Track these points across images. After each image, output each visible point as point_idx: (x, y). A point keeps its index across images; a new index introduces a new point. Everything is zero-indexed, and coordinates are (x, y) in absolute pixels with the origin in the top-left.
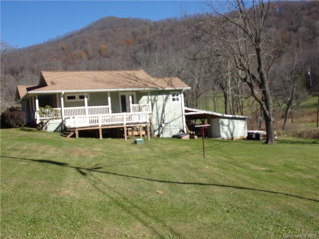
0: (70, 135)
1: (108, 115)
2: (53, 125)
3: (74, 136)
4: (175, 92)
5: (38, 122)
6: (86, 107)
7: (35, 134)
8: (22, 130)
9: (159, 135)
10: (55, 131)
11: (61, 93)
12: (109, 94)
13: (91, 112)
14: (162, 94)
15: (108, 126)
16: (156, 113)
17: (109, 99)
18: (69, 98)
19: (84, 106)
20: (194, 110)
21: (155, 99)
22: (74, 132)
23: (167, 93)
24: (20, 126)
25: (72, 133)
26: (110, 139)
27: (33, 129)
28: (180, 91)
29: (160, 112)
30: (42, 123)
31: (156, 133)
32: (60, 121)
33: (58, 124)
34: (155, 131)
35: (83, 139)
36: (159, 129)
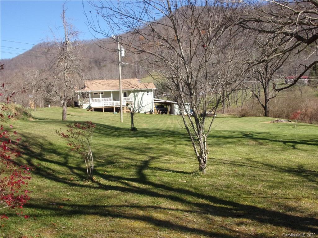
0: (90, 110)
1: (111, 102)
2: (85, 106)
3: (92, 111)
4: (148, 91)
5: (79, 105)
6: (101, 98)
7: (77, 109)
8: (72, 108)
9: (139, 112)
10: (87, 109)
11: (89, 92)
12: (112, 92)
13: (103, 100)
14: (141, 92)
15: (107, 106)
16: (137, 101)
17: (112, 94)
18: (95, 94)
19: (100, 97)
20: (159, 100)
21: (137, 94)
22: (92, 109)
23: (144, 91)
24: (72, 106)
25: (91, 109)
26: (108, 112)
27: (77, 107)
28: (151, 90)
29: (140, 101)
30: (80, 105)
31: (137, 111)
32: (89, 104)
33: (88, 106)
34: (136, 110)
35: (95, 112)
36: (139, 109)
